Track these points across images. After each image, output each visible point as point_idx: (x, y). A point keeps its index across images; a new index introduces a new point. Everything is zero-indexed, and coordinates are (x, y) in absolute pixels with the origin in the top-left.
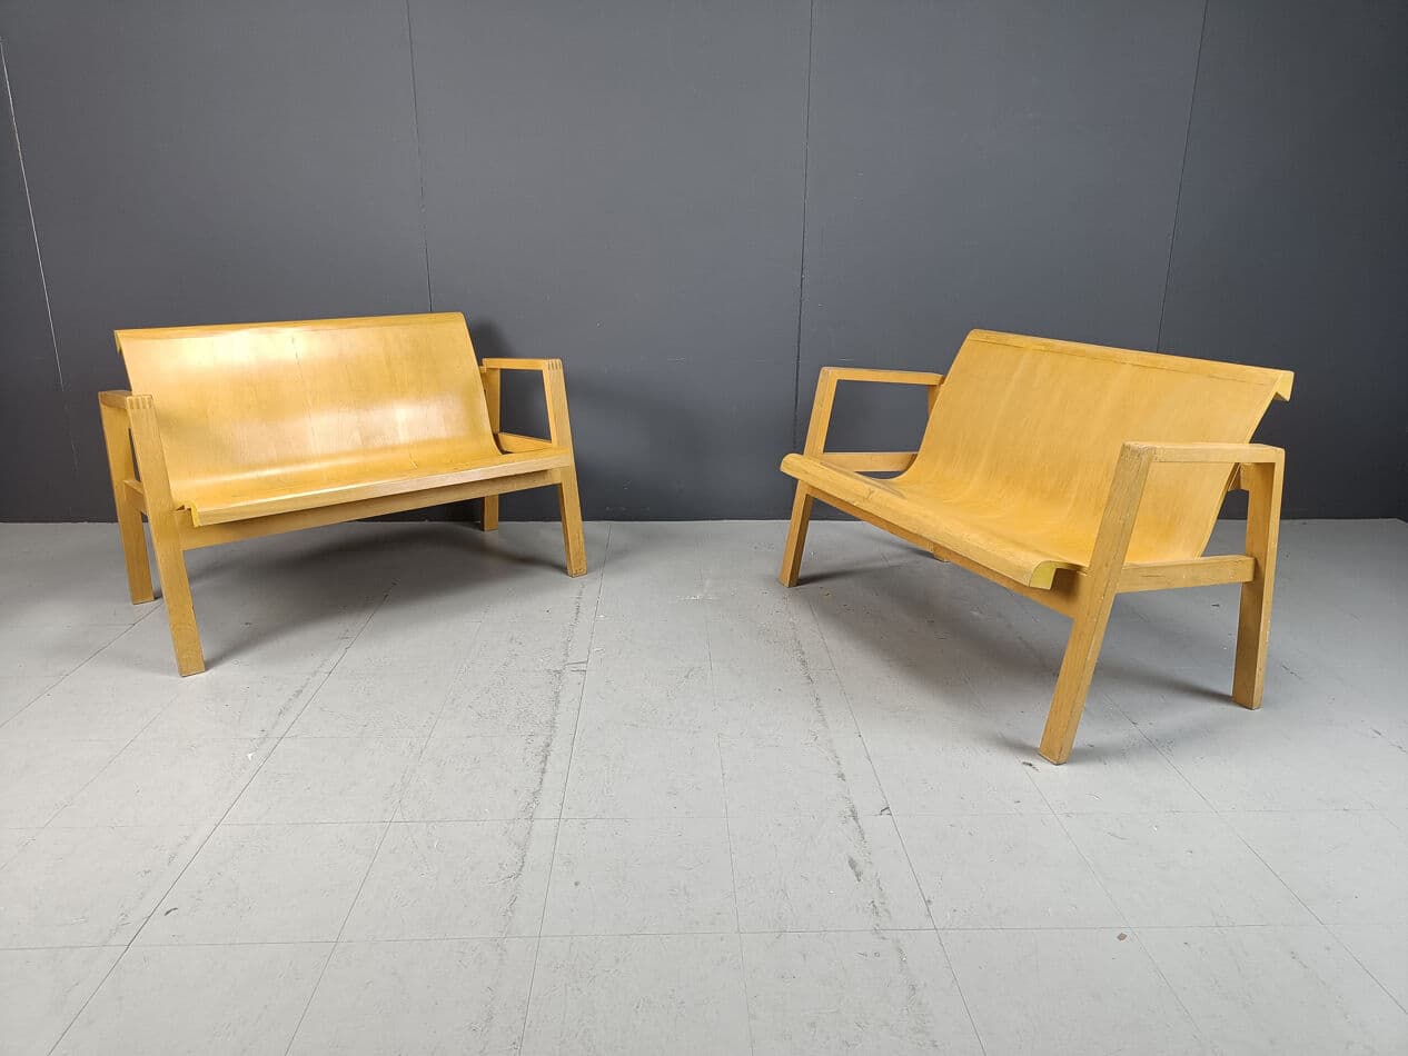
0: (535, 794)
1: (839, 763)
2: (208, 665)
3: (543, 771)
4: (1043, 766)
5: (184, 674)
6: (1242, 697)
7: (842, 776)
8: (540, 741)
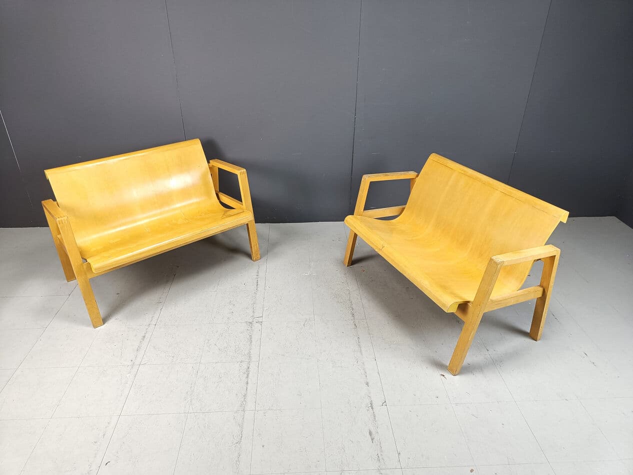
0: (245, 396)
1: (366, 376)
2: (104, 321)
3: (247, 383)
4: (448, 376)
5: (95, 327)
6: (533, 335)
7: (367, 384)
8: (245, 365)
